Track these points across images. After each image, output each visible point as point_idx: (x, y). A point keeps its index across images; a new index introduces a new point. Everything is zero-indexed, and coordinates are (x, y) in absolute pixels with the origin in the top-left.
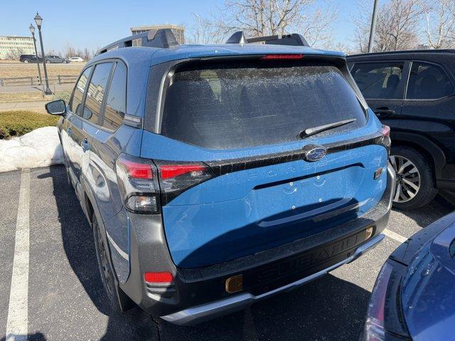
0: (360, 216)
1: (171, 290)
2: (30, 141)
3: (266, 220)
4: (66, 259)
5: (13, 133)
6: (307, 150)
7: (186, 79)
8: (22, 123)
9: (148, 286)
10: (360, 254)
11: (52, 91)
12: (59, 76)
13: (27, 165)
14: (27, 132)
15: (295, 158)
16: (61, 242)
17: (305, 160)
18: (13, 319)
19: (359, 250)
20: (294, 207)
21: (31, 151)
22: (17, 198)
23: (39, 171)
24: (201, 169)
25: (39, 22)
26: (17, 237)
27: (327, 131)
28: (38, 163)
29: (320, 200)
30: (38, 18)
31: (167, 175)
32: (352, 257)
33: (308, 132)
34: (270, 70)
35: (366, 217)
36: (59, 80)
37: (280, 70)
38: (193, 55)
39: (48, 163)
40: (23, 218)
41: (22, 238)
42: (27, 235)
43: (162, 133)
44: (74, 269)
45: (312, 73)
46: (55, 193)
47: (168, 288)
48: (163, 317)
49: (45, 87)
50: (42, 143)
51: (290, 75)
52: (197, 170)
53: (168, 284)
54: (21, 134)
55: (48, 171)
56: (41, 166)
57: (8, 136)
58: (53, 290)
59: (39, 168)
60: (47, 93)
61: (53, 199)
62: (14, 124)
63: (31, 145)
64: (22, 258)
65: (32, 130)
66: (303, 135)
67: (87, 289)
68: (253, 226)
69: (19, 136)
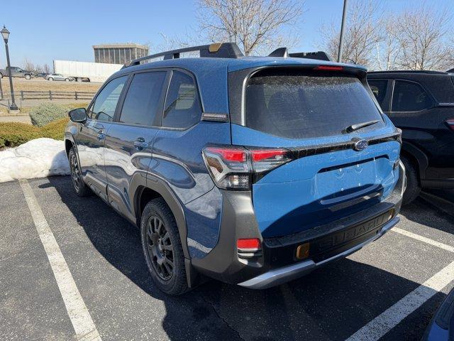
0: (383, 201)
1: (257, 255)
2: (27, 152)
3: (324, 198)
4: (101, 257)
5: (8, 144)
6: (356, 141)
7: (261, 83)
8: (18, 134)
9: (240, 252)
10: (384, 232)
11: (19, 106)
12: (22, 92)
13: (23, 176)
14: (22, 143)
15: (348, 147)
16: (89, 243)
17: (355, 150)
18: (71, 308)
19: (384, 229)
20: (342, 189)
21: (27, 162)
22: (26, 206)
23: (37, 182)
24: (283, 154)
25: (6, 35)
26: (43, 241)
27: (363, 128)
28: (36, 174)
29: (360, 185)
30: (5, 31)
31: (258, 158)
32: (379, 234)
33: (354, 127)
34: (319, 78)
35: (388, 201)
36: (22, 95)
37: (325, 78)
38: (267, 63)
39: (46, 173)
40: (41, 223)
41: (49, 241)
42: (52, 238)
43: (247, 125)
44: (113, 265)
45: (346, 83)
46: (64, 200)
47: (255, 253)
48: (241, 284)
49: (11, 102)
50: (39, 154)
51: (332, 83)
52: (279, 154)
53: (256, 249)
54: (16, 145)
55: (47, 181)
56: (39, 176)
57: (2, 147)
58: (99, 283)
59: (37, 179)
60: (12, 108)
61: (65, 206)
62: (8, 135)
63: (28, 156)
64: (56, 259)
65: (27, 141)
66: (350, 130)
67: (133, 280)
68: (316, 203)
69: (13, 147)
